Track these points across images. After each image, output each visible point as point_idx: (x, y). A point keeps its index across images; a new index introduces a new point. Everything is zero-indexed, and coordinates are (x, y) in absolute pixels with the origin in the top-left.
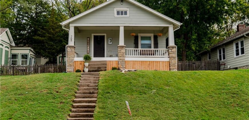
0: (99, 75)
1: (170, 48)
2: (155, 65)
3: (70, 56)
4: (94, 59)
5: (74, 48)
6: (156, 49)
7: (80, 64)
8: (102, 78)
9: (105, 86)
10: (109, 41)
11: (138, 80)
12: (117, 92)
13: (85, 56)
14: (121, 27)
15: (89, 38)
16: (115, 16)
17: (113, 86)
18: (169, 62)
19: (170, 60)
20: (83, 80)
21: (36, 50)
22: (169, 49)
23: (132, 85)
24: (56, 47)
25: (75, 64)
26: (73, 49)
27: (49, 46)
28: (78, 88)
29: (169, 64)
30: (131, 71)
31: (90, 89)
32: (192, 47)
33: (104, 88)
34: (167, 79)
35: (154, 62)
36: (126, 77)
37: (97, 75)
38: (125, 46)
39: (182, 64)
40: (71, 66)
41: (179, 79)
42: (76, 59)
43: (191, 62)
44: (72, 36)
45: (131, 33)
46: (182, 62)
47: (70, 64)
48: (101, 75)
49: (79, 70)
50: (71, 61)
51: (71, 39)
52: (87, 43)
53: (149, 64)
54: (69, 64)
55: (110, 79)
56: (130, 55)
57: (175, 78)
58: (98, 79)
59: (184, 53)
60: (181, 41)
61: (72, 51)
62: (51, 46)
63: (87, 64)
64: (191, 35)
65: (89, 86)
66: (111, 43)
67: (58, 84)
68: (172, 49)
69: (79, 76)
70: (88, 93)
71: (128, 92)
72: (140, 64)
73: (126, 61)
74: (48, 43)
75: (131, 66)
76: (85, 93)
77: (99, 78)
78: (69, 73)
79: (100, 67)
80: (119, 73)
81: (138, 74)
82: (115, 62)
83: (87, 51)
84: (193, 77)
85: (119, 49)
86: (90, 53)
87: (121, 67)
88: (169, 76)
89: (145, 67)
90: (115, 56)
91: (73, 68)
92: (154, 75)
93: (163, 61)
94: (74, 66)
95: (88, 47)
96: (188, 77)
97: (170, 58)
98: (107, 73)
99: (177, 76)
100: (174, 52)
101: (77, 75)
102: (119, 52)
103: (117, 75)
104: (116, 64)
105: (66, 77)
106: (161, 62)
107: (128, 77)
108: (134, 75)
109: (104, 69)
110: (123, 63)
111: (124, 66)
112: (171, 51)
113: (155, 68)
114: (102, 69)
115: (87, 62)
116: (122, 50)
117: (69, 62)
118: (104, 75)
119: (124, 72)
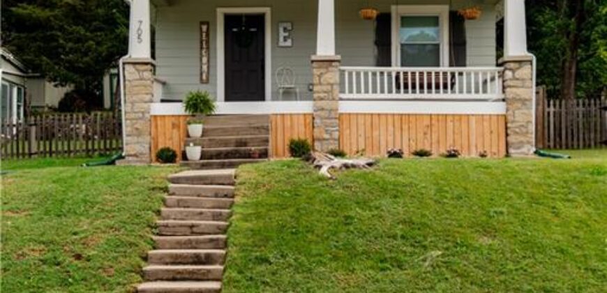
0: (233, 184)
1: (507, 65)
2: (450, 132)
3: (135, 98)
4: (222, 107)
5: (149, 67)
6: (456, 69)
7: (174, 126)
8: (245, 195)
9: (252, 230)
10: (282, 34)
11: (377, 208)
12: (296, 260)
13: (191, 99)
15: (207, 23)
17: (281, 232)
18: (506, 118)
19: (507, 110)
20: (174, 207)
21: (24, 57)
22: (506, 69)
23: (351, 228)
25: (153, 125)
26: (146, 70)
27: (70, 40)
28: (155, 238)
29: (506, 123)
30: (354, 166)
31: (198, 242)
32: (598, 48)
33: (250, 242)
34: (485, 203)
35: (449, 119)
36: (333, 192)
37: (228, 182)
38: (339, 57)
39: (560, 113)
40: (138, 133)
41: (534, 200)
42: (159, 109)
43: (595, 104)
44: (141, 22)
45: (362, 9)
46: (560, 106)
47: (136, 126)
48: (240, 184)
49: (168, 150)
50: (141, 115)
51: (139, 36)
52: (201, 43)
53: (431, 126)
54: (133, 124)
55: (274, 201)
56: (359, 91)
57: (520, 196)
58: (231, 199)
59: (570, 69)
60: (559, 26)
61: (141, 79)
62: (79, 40)
63: (196, 130)
65: (195, 230)
66: (289, 43)
67: (81, 224)
68: (518, 69)
69: (161, 189)
70: (191, 260)
71: (335, 258)
72: (394, 126)
73: (342, 114)
74: (65, 29)
76: (179, 260)
77: (233, 197)
78: (135, 159)
79: (243, 141)
80: (310, 177)
81: (377, 180)
82: (302, 118)
83: (199, 73)
84: (587, 191)
85: (316, 72)
86: (210, 81)
87: (324, 139)
88: (497, 190)
89: (413, 136)
90: (305, 89)
91: (146, 144)
92: (438, 184)
93: (483, 115)
94: (150, 134)
95: (205, 60)
96: (570, 193)
97: (507, 104)
98: (263, 176)
99: (529, 186)
100: (523, 80)
101: (152, 186)
102: (316, 80)
103: (301, 185)
104: (303, 126)
105: (114, 195)
106: (473, 120)
107: (342, 194)
108: (362, 184)
109: (260, 150)
110: (333, 121)
111: (336, 135)
112: (514, 76)
113: (450, 142)
114: (253, 148)
115: (198, 121)
116: (326, 73)
117: (134, 121)
118: (252, 183)
119: (328, 172)
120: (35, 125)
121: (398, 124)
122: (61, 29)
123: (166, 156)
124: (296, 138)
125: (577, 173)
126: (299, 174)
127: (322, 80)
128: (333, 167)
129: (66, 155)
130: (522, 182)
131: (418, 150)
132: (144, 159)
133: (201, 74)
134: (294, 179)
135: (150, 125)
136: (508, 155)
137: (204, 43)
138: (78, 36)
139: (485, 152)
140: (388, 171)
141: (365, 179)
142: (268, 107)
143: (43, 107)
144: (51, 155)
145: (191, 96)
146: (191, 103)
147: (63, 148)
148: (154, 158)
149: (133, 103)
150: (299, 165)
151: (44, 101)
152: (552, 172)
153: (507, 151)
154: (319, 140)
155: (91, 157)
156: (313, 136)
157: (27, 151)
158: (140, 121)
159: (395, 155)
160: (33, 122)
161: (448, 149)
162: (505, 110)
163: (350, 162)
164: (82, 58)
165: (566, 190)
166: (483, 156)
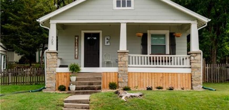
0: (88, 103)
1: (192, 55)
2: (170, 79)
3: (50, 66)
4: (83, 69)
5: (56, 54)
6: (172, 56)
7: (65, 76)
10: (106, 41)
14: (122, 25)
15: (78, 36)
16: (114, 9)
18: (191, 75)
19: (192, 72)
21: (7, 44)
22: (191, 56)
24: (33, 41)
25: (57, 76)
26: (54, 55)
27: (24, 38)
29: (191, 77)
35: (170, 74)
37: (86, 102)
38: (128, 51)
39: (211, 69)
40: (51, 79)
43: (224, 66)
44: (53, 37)
45: (137, 33)
46: (211, 66)
47: (51, 76)
48: (92, 103)
49: (63, 86)
50: (52, 72)
51: (52, 42)
53: (163, 77)
54: (49, 76)
56: (135, 64)
59: (214, 52)
61: (53, 59)
63: (73, 79)
64: (225, 27)
66: (109, 44)
68: (195, 56)
72: (149, 77)
73: (129, 72)
74: (23, 34)
75: (136, 79)
77: (89, 108)
78: (50, 89)
79: (92, 83)
80: (118, 101)
81: (144, 102)
82: (114, 74)
83: (74, 55)
84: (224, 107)
85: (119, 56)
86: (79, 58)
87: (122, 82)
88: (189, 107)
89: (156, 81)
90: (115, 62)
91: (54, 83)
92: (167, 104)
93: (182, 73)
94: (56, 79)
95: (77, 50)
96: (217, 108)
97: (192, 69)
98: (100, 100)
99: (201, 105)
100: (198, 60)
101: (57, 104)
102: (119, 60)
103: (115, 104)
104: (114, 77)
105: (43, 108)
106: (179, 76)
107: (130, 108)
108: (138, 104)
109: (98, 87)
110: (126, 75)
111: (127, 80)
112: (194, 58)
113: (170, 83)
114: (95, 86)
115: (74, 75)
116: (123, 57)
117: (50, 75)
118: (96, 103)
119: (125, 99)
120: (11, 72)
121: (150, 77)
122: (21, 34)
123: (62, 88)
124: (111, 82)
125: (219, 99)
126: (114, 99)
127: (122, 59)
128: (127, 97)
129: (22, 84)
130: (198, 103)
131: (158, 86)
132: (53, 89)
133: (75, 55)
134: (112, 102)
135: (56, 76)
136: (192, 89)
137: (76, 44)
138: (27, 37)
139: (184, 87)
140: (148, 99)
141: (139, 102)
142: (101, 70)
143: (13, 62)
144: (16, 84)
145: (71, 65)
146: (72, 68)
147: (21, 81)
148: (57, 89)
149: (49, 68)
150: (114, 96)
151: (13, 59)
152: (210, 99)
153: (192, 87)
154: (120, 82)
155: (32, 85)
156: (118, 81)
157: (7, 82)
158: (52, 75)
159: (149, 89)
160: (10, 71)
161: (170, 86)
162: (191, 71)
163: (133, 94)
164: (29, 45)
165: (215, 106)
166: (183, 89)
